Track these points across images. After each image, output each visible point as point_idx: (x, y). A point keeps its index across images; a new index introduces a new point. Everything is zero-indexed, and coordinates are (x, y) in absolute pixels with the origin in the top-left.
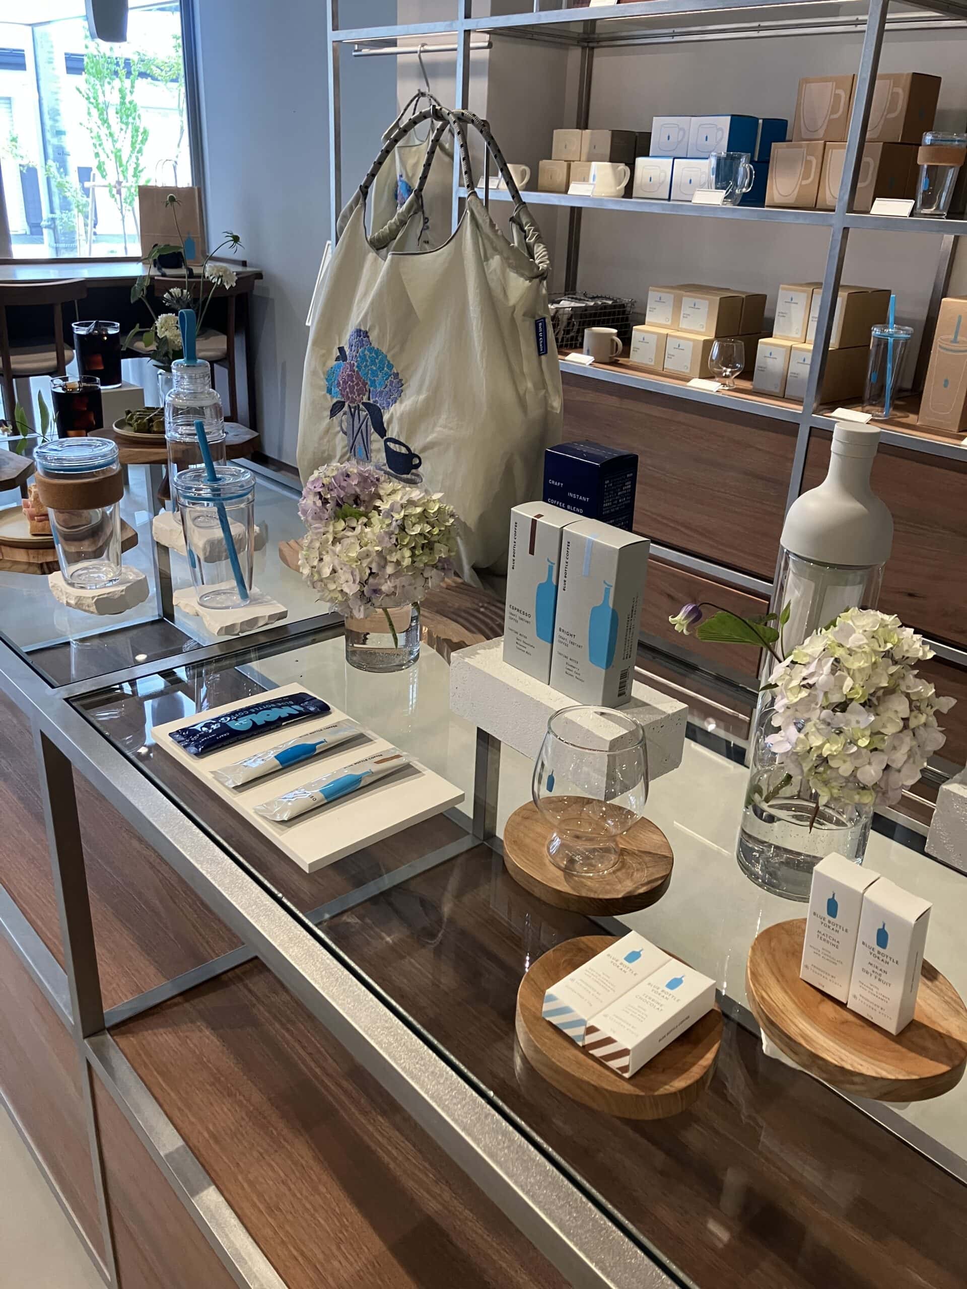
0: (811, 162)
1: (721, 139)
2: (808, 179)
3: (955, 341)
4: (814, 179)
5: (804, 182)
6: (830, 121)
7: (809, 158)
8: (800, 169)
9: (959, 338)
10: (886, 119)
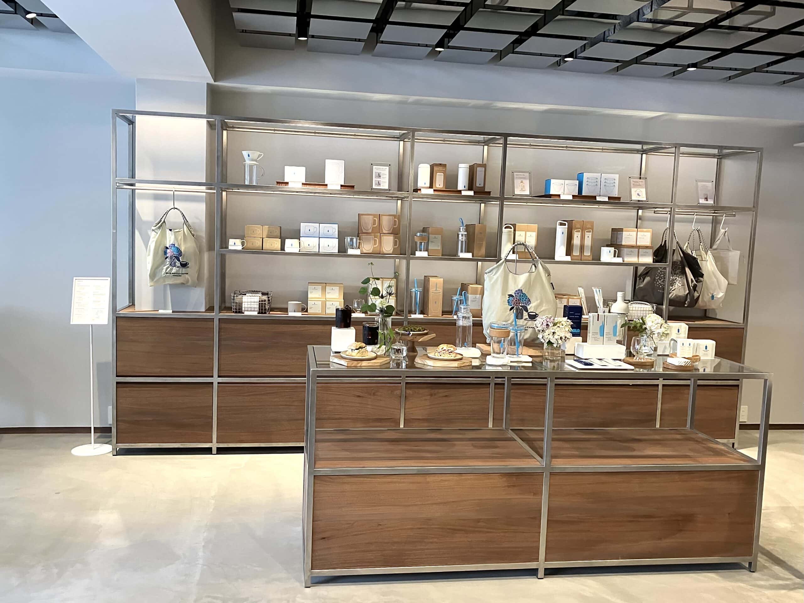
0: (376, 240)
1: (335, 231)
2: (376, 245)
3: (436, 290)
4: (378, 245)
5: (375, 246)
6: (373, 227)
7: (375, 239)
8: (372, 242)
9: (437, 289)
10: (393, 228)
